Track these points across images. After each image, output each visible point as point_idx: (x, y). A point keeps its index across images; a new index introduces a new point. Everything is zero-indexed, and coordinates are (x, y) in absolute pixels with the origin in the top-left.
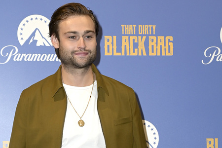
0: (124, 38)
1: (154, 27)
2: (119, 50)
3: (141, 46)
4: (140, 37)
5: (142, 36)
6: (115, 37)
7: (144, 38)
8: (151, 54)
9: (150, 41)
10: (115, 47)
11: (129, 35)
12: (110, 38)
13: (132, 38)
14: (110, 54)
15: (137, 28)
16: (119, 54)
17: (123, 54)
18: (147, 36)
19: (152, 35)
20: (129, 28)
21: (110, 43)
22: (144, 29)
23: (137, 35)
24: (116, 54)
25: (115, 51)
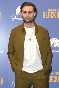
0: (49, 13)
1: (58, 9)
2: (47, 16)
3: (54, 15)
4: (54, 13)
5: (55, 12)
6: (46, 13)
7: (55, 13)
8: (57, 18)
9: (57, 14)
10: (46, 16)
11: (51, 12)
12: (45, 13)
13: (51, 13)
14: (45, 18)
15: (53, 10)
16: (47, 18)
17: (49, 18)
18: (56, 12)
19: (58, 12)
20: (50, 10)
22: (55, 10)
23: (53, 12)
24: (46, 18)
25: (46, 17)
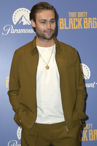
0: (70, 19)
1: (86, 13)
2: (68, 26)
3: (80, 23)
4: (79, 19)
5: (80, 18)
6: (65, 19)
7: (81, 19)
8: (85, 28)
9: (84, 21)
10: (65, 24)
11: (73, 18)
12: (63, 19)
13: (74, 19)
14: (63, 28)
15: (77, 14)
16: (68, 28)
17: (70, 28)
18: (83, 18)
19: (85, 17)
20: (72, 14)
21: (63, 22)
22: (81, 14)
23: (77, 17)
24: (66, 28)
25: (65, 26)
